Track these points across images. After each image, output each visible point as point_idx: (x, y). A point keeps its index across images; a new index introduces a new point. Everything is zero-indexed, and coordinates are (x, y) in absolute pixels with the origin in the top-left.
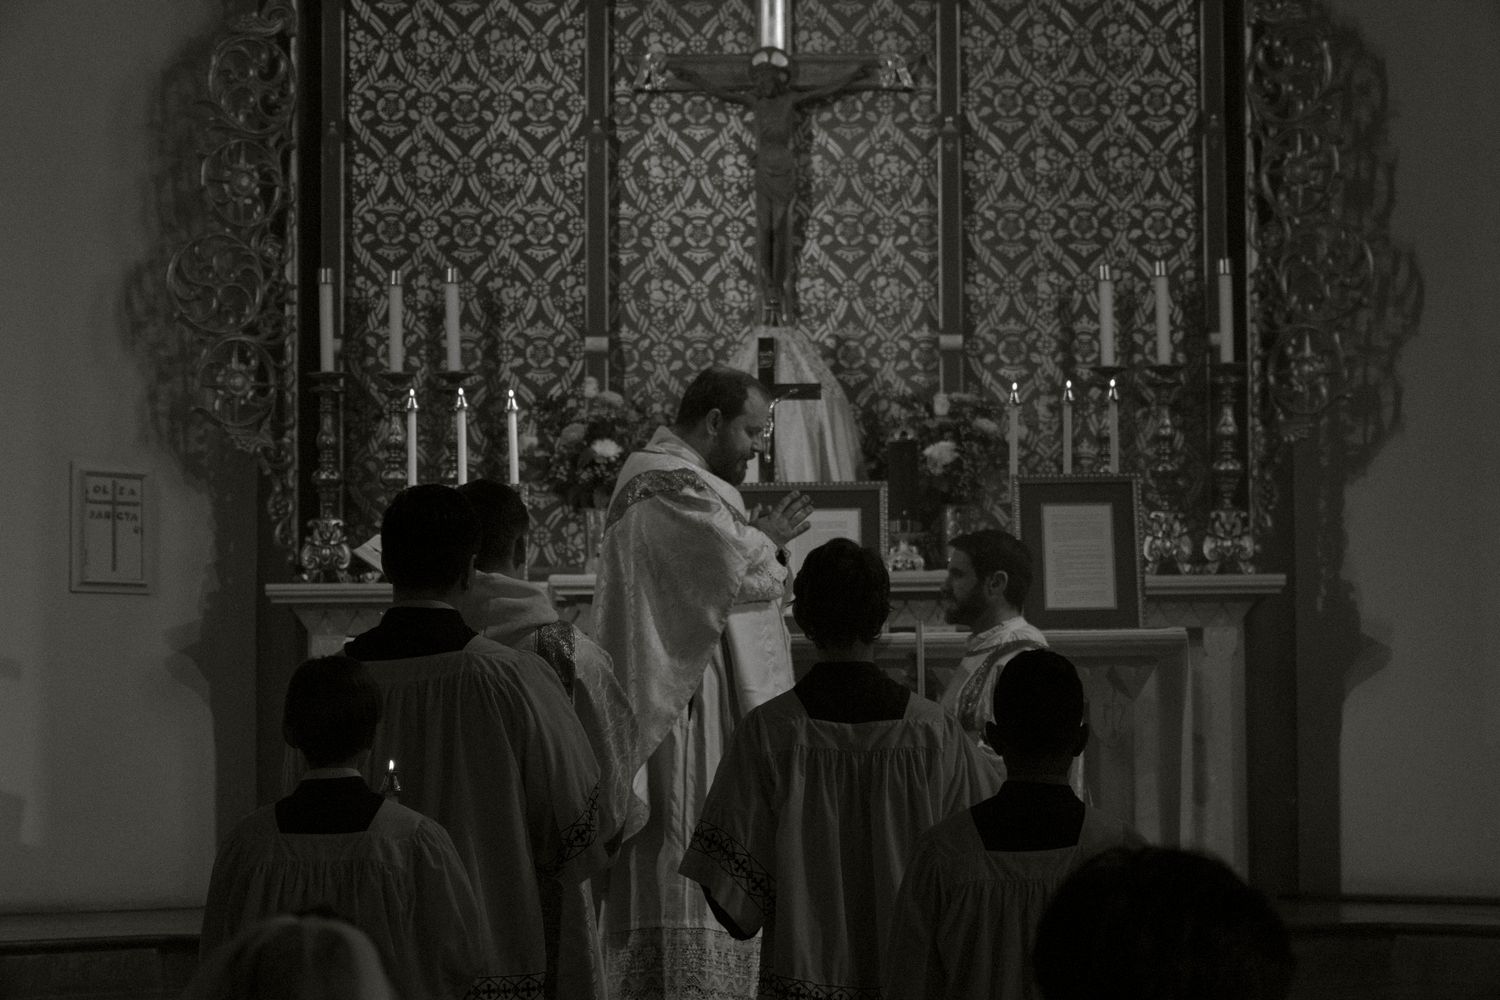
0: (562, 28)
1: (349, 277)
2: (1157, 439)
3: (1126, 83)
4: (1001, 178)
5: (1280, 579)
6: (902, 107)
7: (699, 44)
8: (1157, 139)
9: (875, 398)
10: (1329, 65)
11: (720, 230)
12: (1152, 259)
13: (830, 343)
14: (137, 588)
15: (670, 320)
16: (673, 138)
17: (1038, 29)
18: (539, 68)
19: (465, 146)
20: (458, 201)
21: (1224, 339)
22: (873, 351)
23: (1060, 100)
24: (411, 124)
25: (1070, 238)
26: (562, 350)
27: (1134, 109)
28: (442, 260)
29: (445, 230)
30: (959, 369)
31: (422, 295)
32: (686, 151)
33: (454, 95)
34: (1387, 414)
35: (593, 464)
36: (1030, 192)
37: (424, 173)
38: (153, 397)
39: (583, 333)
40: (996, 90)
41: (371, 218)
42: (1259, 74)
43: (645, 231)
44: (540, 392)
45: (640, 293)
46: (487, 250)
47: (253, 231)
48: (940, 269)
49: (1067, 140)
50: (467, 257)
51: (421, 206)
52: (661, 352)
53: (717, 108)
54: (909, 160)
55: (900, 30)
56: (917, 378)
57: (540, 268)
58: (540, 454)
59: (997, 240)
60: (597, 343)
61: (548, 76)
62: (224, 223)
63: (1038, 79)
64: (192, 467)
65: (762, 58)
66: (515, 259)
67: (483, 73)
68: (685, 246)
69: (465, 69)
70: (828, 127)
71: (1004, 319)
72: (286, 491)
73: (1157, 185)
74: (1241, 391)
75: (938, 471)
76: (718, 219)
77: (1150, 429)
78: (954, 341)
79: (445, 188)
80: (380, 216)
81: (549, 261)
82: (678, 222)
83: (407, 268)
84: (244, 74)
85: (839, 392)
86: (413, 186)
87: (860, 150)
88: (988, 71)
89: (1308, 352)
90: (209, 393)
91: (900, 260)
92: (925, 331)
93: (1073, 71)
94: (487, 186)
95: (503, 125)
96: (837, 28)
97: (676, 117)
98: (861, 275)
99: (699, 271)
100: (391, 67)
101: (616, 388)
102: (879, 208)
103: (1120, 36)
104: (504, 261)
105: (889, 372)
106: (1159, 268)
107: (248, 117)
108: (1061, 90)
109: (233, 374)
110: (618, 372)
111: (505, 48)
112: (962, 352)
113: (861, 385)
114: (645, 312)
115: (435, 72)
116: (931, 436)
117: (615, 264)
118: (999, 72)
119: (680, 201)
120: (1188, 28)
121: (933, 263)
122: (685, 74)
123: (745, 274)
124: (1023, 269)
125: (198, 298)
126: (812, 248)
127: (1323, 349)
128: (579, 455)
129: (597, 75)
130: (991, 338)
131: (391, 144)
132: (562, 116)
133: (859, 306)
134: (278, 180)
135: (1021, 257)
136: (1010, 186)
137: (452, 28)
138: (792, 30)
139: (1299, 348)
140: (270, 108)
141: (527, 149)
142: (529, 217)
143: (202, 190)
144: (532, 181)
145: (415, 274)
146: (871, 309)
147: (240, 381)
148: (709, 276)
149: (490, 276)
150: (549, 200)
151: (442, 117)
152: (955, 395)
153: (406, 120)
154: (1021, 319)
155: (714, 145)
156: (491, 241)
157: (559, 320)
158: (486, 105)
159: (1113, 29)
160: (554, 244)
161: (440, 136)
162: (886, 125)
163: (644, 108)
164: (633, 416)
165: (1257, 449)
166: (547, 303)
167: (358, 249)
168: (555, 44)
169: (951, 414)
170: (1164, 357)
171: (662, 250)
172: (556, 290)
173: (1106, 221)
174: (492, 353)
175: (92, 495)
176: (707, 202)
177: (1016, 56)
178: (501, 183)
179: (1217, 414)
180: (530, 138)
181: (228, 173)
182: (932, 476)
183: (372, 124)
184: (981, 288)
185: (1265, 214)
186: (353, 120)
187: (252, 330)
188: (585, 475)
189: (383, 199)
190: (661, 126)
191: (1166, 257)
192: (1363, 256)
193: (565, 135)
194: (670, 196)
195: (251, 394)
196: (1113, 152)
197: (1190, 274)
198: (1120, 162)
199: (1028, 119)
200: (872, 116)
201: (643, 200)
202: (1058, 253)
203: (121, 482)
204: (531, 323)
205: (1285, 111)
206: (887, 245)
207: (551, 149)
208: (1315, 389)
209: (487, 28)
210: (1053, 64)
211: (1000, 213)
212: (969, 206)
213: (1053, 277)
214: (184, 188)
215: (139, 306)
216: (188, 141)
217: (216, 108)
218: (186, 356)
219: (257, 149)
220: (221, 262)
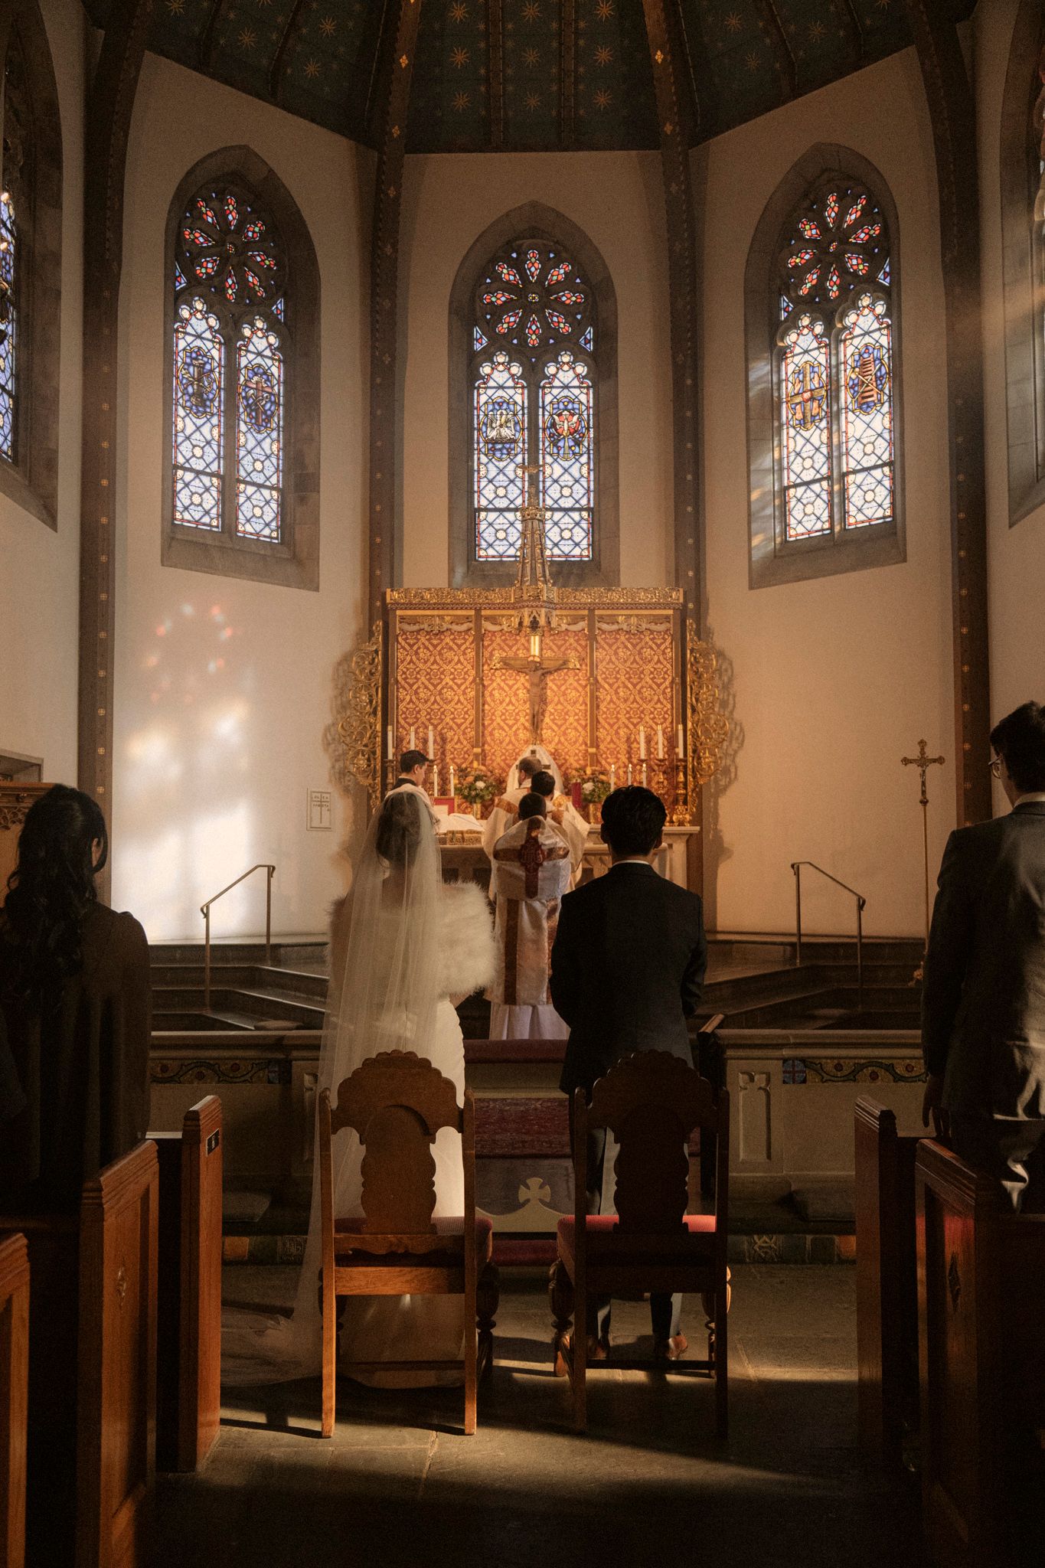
0: (467, 648)
1: (397, 728)
2: (658, 783)
3: (650, 667)
4: (608, 698)
5: (698, 828)
6: (577, 675)
7: (511, 654)
8: (659, 686)
9: (567, 768)
10: (714, 663)
11: (517, 714)
12: (657, 724)
13: (553, 751)
14: (327, 829)
15: (501, 743)
16: (502, 684)
17: (621, 650)
18: (459, 661)
19: (435, 686)
20: (433, 704)
21: (680, 751)
22: (567, 753)
23: (627, 673)
24: (418, 679)
25: (631, 717)
26: (466, 753)
27: (652, 676)
28: (427, 723)
29: (428, 714)
30: (595, 759)
31: (421, 734)
32: (506, 688)
33: (432, 670)
34: (733, 775)
35: (476, 789)
36: (618, 702)
37: (422, 695)
38: (333, 767)
39: (473, 747)
40: (607, 669)
41: (404, 709)
42: (692, 665)
43: (493, 714)
44: (459, 766)
45: (491, 734)
46: (442, 720)
47: (366, 713)
48: (588, 727)
49: (630, 686)
50: (436, 722)
51: (420, 705)
52: (499, 753)
53: (517, 674)
54: (578, 691)
55: (577, 650)
56: (581, 762)
57: (459, 726)
58: (459, 786)
59: (607, 718)
60: (478, 750)
61: (462, 664)
62: (357, 711)
63: (620, 666)
64: (346, 790)
65: (531, 659)
66: (451, 723)
67: (441, 662)
68: (506, 719)
69: (435, 662)
70: (552, 681)
71: (609, 743)
72: (376, 797)
73: (659, 700)
74: (685, 767)
75: (588, 792)
76: (517, 711)
77: (656, 779)
78: (593, 750)
79: (428, 700)
80: (407, 709)
81: (462, 723)
82: (504, 711)
83: (416, 726)
84: (364, 663)
85: (556, 766)
86: (418, 699)
87: (563, 688)
88: (604, 663)
89: (707, 755)
90: (352, 766)
91: (575, 724)
92: (584, 746)
93: (632, 663)
94: (442, 699)
95: (447, 680)
96: (556, 649)
97: (503, 677)
98: (563, 729)
99: (510, 727)
100: (411, 661)
101: (483, 765)
102: (569, 707)
103: (647, 652)
104: (447, 724)
105: (572, 760)
106: (659, 727)
107: (365, 677)
108: (628, 669)
109: (360, 760)
110: (484, 760)
111: (449, 655)
112: (596, 754)
113: (563, 765)
114: (493, 740)
115: (425, 662)
116: (585, 781)
117: (483, 725)
118: (608, 664)
119: (504, 704)
120: (669, 650)
121: (586, 725)
122: (506, 664)
123: (525, 728)
124: (615, 727)
125: (349, 735)
126: (547, 720)
127: (713, 754)
128: (471, 787)
129: (478, 665)
130: (605, 749)
131: (411, 686)
132: (467, 677)
133: (562, 739)
134: (375, 697)
135: (614, 724)
136: (611, 701)
137: (431, 648)
138: (541, 650)
139: (704, 753)
140: (372, 674)
141: (455, 687)
142: (455, 709)
143: (350, 700)
144: (456, 698)
145: (418, 728)
146: (566, 740)
147: (362, 762)
148: (514, 729)
149: (443, 728)
150: (462, 704)
151: (428, 677)
152: (594, 768)
153: (416, 678)
154: (615, 744)
155: (516, 687)
156: (443, 717)
157: (465, 743)
158: (442, 673)
159: (645, 650)
160: (463, 718)
161: (427, 683)
162: (571, 680)
163: (493, 674)
164: (489, 774)
165: (690, 787)
166: (462, 737)
167: (401, 720)
168: (464, 653)
169: (592, 774)
170: (661, 756)
171: (499, 720)
172: (464, 733)
173: (642, 712)
174: (443, 753)
175: (314, 799)
176: (513, 705)
177: (614, 659)
178: (447, 699)
179: (677, 774)
180: (456, 684)
181: (358, 695)
182: (585, 794)
183: (405, 679)
184: (601, 733)
185: (694, 710)
186: (399, 678)
187: (366, 746)
188: (473, 793)
189: (408, 703)
190: (498, 680)
191: (662, 724)
192: (725, 724)
193: (468, 683)
194: (501, 703)
195: (365, 766)
196: (645, 690)
197: (669, 729)
198: (647, 693)
199: (617, 679)
200: (567, 678)
201: (492, 704)
202: (627, 722)
203: (324, 795)
204: (456, 744)
205: (700, 678)
206: (571, 719)
207: (463, 687)
208: (709, 767)
209: (443, 648)
210: (625, 661)
211: (608, 709)
212: (598, 707)
213: (625, 730)
214: (344, 699)
215: (329, 738)
216: (345, 684)
217: (354, 674)
218: (344, 754)
219: (367, 687)
220: (356, 724)
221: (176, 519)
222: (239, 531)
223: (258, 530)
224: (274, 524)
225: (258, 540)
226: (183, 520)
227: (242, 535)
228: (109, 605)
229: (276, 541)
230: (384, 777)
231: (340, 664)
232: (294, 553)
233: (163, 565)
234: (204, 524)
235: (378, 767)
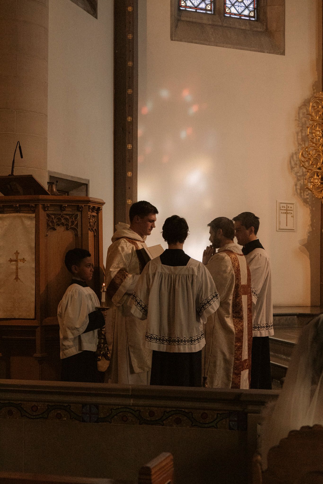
14: (292, 230)
38: (296, 185)
47: (320, 144)
62: (313, 143)
64: (305, 201)
84: (318, 107)
90: (309, 184)
107: (319, 117)
109: (315, 179)
125: (307, 161)
143: (308, 135)
147: (317, 181)
175: (282, 208)
181: (314, 131)
195: (319, 184)
203: (288, 205)
214: (304, 134)
215: (293, 163)
216: (305, 124)
217: (311, 115)
218: (304, 175)
220: (312, 152)
221: (181, 6)
222: (226, 13)
223: (240, 11)
224: (252, 6)
225: (240, 18)
226: (186, 6)
227: (228, 15)
228: (134, 68)
229: (253, 19)
231: (300, 108)
232: (267, 28)
233: (172, 40)
234: (201, 9)
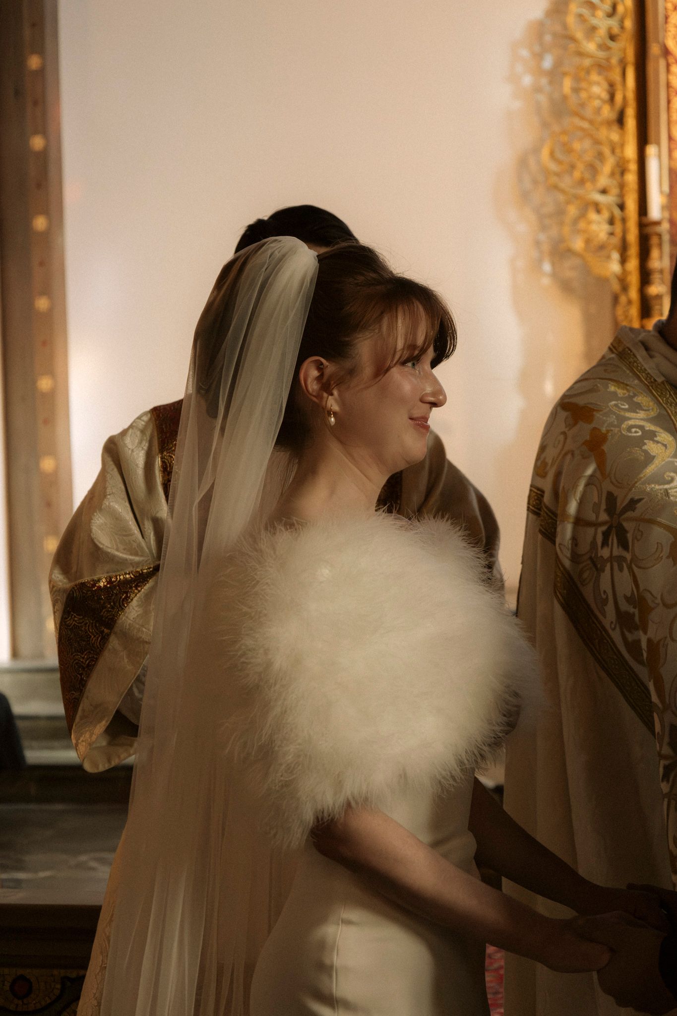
62: (584, 118)
72: (629, 302)
84: (593, 15)
107: (597, 43)
109: (592, 222)
125: (566, 172)
134: (619, 87)
140: (612, 38)
143: (566, 97)
181: (584, 85)
186: (670, 43)
214: (556, 96)
215: (527, 180)
216: (558, 64)
219: (602, 67)
220: (582, 146)
230: (644, 254)
235: (633, 236)
